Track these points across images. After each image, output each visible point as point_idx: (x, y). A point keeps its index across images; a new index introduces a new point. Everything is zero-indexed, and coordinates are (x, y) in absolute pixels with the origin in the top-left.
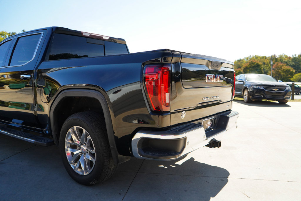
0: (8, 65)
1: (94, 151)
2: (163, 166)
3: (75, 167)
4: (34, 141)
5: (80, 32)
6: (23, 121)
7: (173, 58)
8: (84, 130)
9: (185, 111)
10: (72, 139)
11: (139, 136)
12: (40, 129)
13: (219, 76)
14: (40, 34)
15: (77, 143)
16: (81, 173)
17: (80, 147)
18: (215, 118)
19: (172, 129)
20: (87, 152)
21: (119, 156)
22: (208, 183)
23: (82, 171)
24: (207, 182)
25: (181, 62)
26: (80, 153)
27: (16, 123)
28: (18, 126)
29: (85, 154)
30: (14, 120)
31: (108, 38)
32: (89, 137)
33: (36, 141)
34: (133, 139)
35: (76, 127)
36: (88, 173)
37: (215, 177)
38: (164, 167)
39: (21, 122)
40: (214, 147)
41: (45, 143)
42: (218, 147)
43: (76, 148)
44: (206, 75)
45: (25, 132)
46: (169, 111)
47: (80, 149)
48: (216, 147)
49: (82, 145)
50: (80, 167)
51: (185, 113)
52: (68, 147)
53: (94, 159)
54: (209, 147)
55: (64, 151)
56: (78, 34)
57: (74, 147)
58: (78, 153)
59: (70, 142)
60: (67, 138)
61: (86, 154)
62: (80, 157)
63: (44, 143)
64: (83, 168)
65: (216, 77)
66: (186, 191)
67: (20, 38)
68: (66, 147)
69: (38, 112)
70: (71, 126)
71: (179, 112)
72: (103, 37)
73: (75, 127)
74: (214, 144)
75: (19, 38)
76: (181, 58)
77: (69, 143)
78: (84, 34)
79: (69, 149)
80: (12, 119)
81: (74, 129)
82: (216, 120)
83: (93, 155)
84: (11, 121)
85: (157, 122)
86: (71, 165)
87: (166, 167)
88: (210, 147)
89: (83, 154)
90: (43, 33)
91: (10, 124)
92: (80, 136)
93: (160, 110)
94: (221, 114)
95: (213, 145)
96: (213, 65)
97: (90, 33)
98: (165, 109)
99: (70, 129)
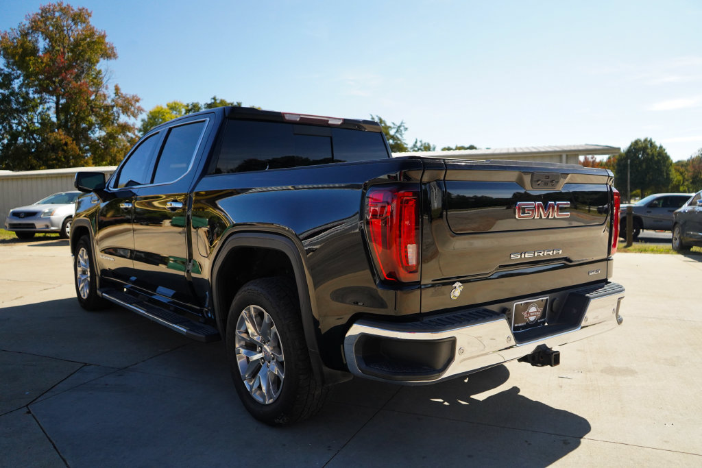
0: (149, 182)
1: (282, 357)
2: (441, 400)
3: (251, 387)
4: (185, 331)
5: (280, 113)
6: (174, 292)
7: (426, 171)
8: (266, 314)
9: (461, 282)
10: (247, 332)
11: (356, 330)
12: (198, 308)
13: (558, 205)
14: (204, 121)
15: (255, 338)
16: (261, 400)
17: (261, 348)
18: (553, 298)
19: (426, 319)
20: (273, 359)
21: (326, 369)
22: (530, 444)
23: (262, 395)
24: (527, 442)
25: (446, 178)
26: (262, 358)
27: (164, 294)
28: (165, 300)
29: (269, 362)
30: (160, 289)
31: (339, 122)
32: (274, 328)
33: (189, 332)
34: (346, 336)
35: (254, 308)
36: (271, 401)
37: (551, 434)
38: (443, 402)
39: (171, 292)
40: (543, 365)
41: (204, 336)
42: (552, 366)
43: (255, 350)
44: (516, 204)
45: (175, 312)
46: (419, 283)
47: (261, 352)
48: (547, 365)
49: (264, 343)
50: (260, 387)
51: (460, 286)
52: (242, 347)
53: (282, 373)
54: (530, 364)
55: (233, 353)
56: (275, 119)
57: (252, 346)
58: (257, 360)
59: (244, 336)
60: (239, 328)
61: (271, 361)
62: (261, 366)
63: (201, 336)
64: (264, 388)
65: (546, 207)
66: (470, 456)
67: (173, 130)
68: (237, 346)
69: (194, 275)
70: (244, 305)
71: (444, 284)
72: (328, 121)
73: (252, 307)
74: (542, 358)
75: (170, 129)
76: (444, 172)
77: (244, 339)
78: (287, 117)
79: (242, 351)
80: (157, 287)
81: (249, 312)
82: (555, 303)
83: (280, 364)
84: (155, 291)
85: (391, 304)
86: (245, 382)
87: (446, 403)
88: (533, 365)
89: (267, 362)
90: (208, 119)
91: (153, 297)
92: (260, 325)
93: (397, 279)
94: (574, 291)
95: (541, 360)
96: (538, 181)
97: (300, 115)
98: (405, 277)
99: (244, 311)
